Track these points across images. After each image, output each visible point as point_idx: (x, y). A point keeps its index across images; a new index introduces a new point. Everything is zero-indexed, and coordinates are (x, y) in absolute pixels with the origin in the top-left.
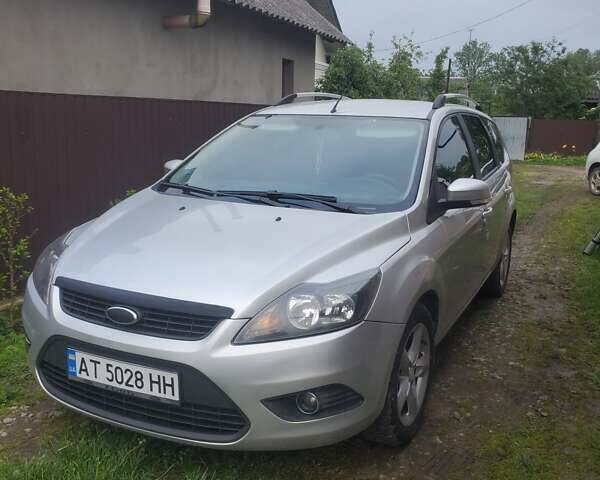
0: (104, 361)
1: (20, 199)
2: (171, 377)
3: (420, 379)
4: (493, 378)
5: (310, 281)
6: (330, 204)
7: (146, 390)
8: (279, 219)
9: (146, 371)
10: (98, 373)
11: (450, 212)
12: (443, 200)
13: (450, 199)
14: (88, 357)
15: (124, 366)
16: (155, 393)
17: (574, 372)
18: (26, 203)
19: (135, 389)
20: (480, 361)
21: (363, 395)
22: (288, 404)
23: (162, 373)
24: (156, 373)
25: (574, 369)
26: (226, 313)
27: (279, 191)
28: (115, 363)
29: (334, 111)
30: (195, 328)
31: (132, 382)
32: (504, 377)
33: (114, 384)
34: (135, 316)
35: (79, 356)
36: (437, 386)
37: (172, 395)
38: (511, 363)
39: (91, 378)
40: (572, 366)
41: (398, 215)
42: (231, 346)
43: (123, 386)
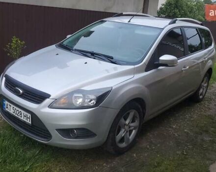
0: (12, 106)
1: (22, 43)
2: (29, 115)
3: (134, 131)
4: (174, 135)
5: (82, 89)
6: (110, 59)
7: (22, 118)
8: (86, 63)
9: (23, 112)
10: (11, 109)
11: (160, 68)
12: (157, 63)
13: (160, 63)
14: (9, 103)
15: (17, 109)
16: (25, 120)
17: (210, 139)
18: (24, 45)
19: (19, 117)
20: (173, 127)
21: (97, 134)
22: (67, 132)
23: (27, 114)
24: (25, 113)
25: (211, 137)
26: (48, 96)
27: (94, 52)
28: (15, 107)
29: (129, 21)
30: (38, 100)
31: (19, 115)
32: (179, 135)
33: (14, 114)
34: (21, 92)
35: (6, 102)
36: (149, 134)
37: (29, 122)
38: (186, 130)
39: (9, 111)
40: (211, 136)
41: (132, 67)
42: (48, 108)
43: (16, 115)
